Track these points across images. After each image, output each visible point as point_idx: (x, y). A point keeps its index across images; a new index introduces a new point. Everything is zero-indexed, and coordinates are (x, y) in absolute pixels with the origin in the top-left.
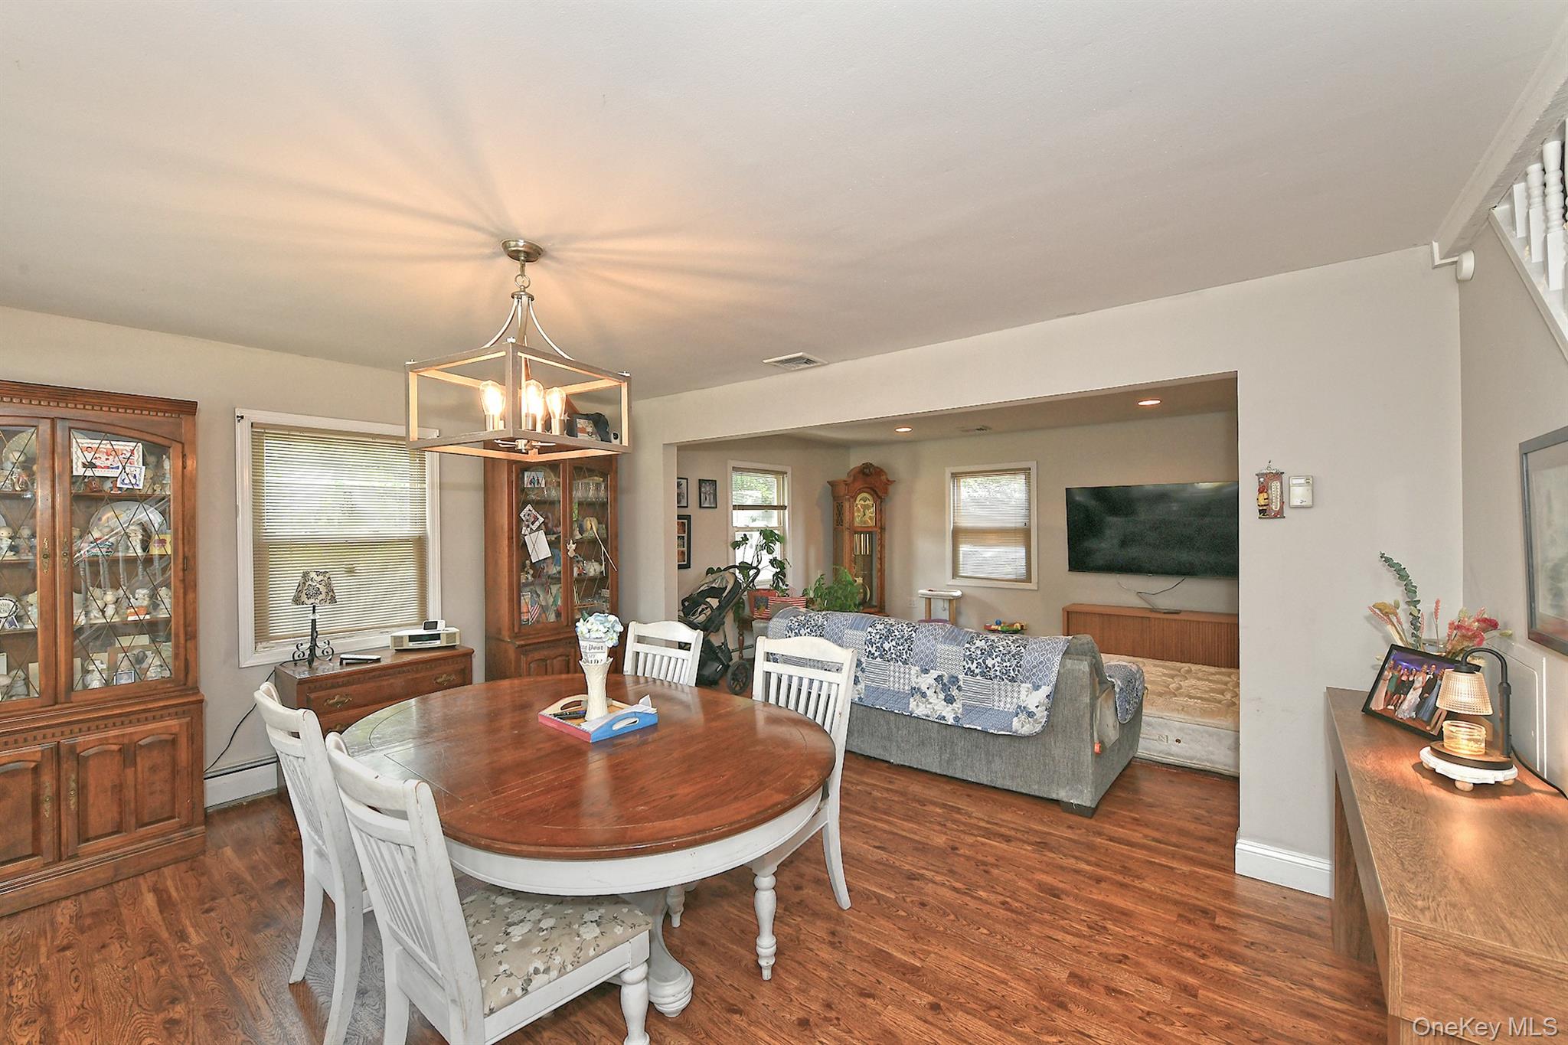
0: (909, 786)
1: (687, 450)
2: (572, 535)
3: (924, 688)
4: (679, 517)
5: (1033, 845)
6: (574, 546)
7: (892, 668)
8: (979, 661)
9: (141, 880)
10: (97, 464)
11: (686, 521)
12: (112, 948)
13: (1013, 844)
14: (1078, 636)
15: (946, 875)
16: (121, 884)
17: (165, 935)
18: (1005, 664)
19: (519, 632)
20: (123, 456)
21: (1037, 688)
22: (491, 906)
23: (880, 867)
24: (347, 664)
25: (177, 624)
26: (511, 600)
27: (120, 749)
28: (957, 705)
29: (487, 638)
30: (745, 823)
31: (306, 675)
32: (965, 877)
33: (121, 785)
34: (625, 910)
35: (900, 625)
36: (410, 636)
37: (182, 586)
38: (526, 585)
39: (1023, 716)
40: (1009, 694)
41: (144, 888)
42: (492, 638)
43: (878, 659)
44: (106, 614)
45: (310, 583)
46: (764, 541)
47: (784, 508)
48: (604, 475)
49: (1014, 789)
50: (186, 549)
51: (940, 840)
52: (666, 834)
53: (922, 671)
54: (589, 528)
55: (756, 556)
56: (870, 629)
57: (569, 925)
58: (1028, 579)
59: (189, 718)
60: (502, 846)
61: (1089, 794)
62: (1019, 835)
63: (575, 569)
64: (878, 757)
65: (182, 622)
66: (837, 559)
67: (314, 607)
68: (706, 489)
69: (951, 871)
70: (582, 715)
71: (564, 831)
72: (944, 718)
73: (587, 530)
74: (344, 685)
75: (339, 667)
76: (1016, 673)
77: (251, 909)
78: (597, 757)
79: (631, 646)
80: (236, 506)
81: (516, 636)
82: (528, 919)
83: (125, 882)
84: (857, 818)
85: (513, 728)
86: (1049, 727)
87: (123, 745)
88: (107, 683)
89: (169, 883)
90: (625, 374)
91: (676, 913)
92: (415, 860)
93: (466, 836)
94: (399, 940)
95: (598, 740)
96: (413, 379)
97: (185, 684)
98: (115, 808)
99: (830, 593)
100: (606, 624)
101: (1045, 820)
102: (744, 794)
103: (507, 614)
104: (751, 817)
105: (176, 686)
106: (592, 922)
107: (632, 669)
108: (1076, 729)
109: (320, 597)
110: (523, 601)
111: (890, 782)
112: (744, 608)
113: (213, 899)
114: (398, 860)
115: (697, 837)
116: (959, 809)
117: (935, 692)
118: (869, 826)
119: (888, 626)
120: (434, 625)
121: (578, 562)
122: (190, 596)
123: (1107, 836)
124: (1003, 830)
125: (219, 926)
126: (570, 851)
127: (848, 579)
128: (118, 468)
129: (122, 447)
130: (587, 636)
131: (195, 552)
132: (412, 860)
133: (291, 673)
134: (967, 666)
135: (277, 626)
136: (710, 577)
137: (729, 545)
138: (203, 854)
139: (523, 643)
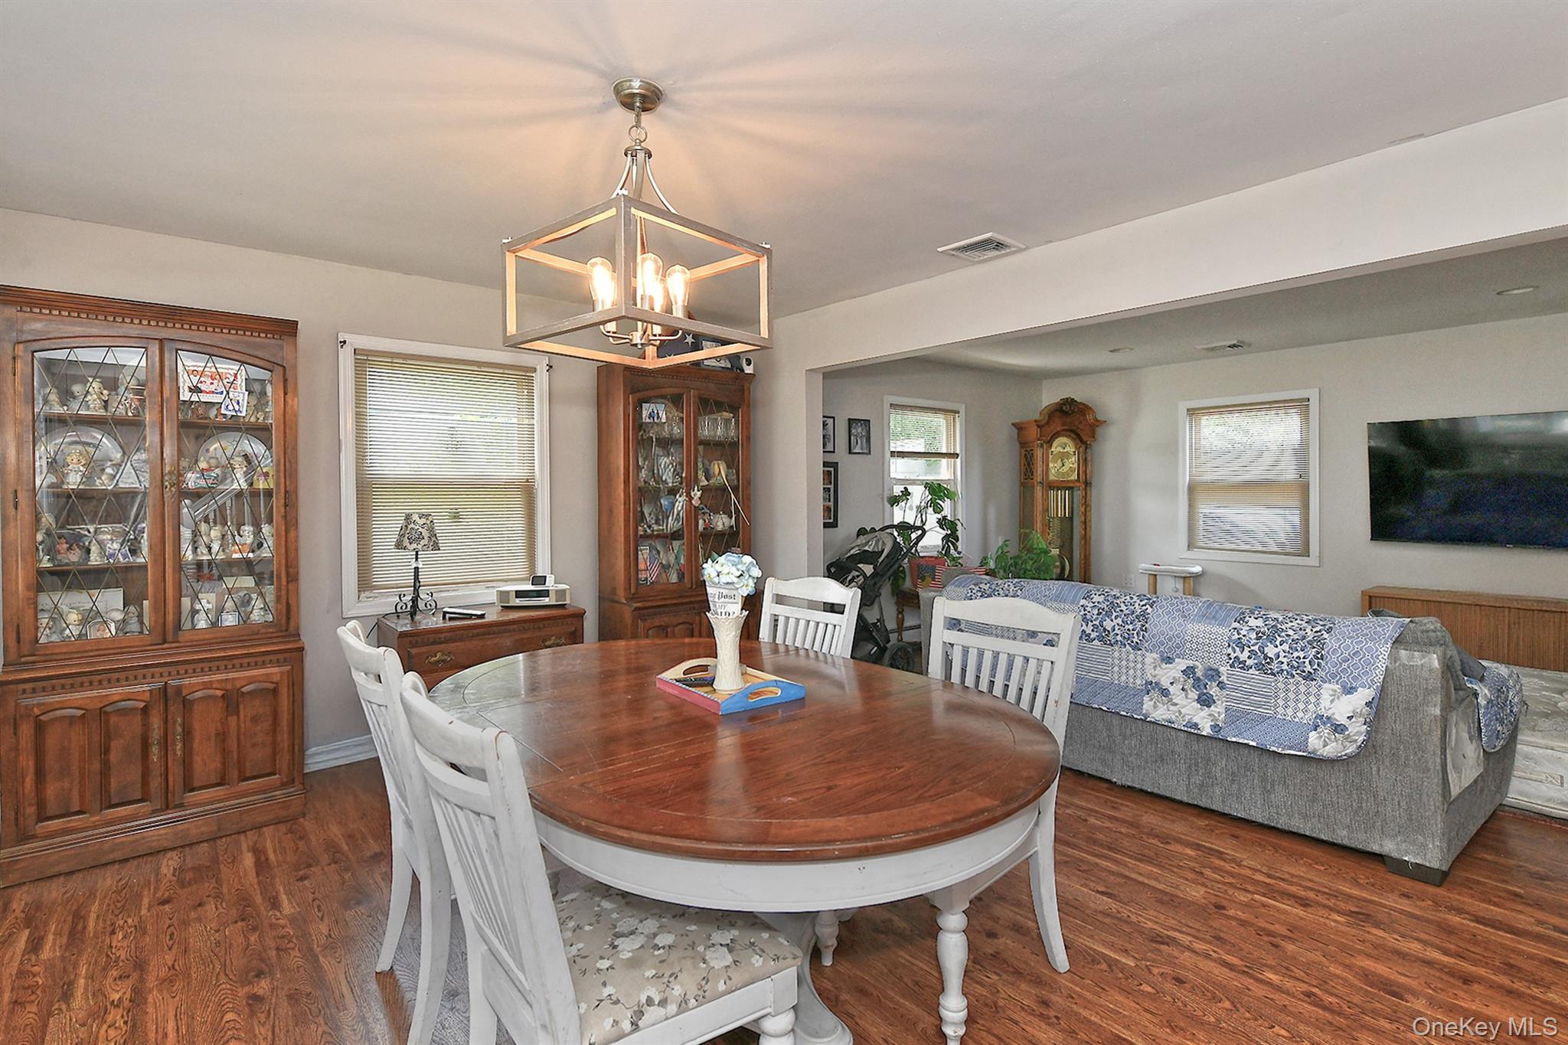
0: (1142, 816)
1: (834, 377)
2: (697, 480)
3: (1165, 683)
4: (825, 464)
5: (1346, 915)
6: (699, 494)
7: (1116, 654)
8: (1252, 648)
9: (242, 837)
10: (203, 388)
11: (832, 469)
12: (208, 907)
13: (1309, 910)
14: (1417, 619)
15: (1210, 943)
16: (224, 839)
17: (258, 899)
18: (1296, 654)
19: (636, 592)
20: (227, 380)
21: (1349, 690)
22: (596, 909)
23: (1107, 920)
24: (451, 619)
25: (279, 564)
26: (627, 555)
27: (223, 696)
28: (1219, 709)
29: (601, 599)
30: (936, 832)
31: (408, 628)
32: (1242, 950)
33: (224, 734)
34: (765, 935)
35: (1128, 597)
36: (516, 591)
37: (283, 522)
38: (646, 537)
39: (1326, 731)
40: (1302, 697)
41: (244, 846)
42: (605, 598)
43: (1096, 642)
44: (213, 551)
45: (412, 526)
46: (930, 497)
47: (955, 455)
48: (733, 409)
49: (1307, 834)
50: (288, 483)
51: (1196, 893)
52: (824, 836)
53: (1163, 660)
54: (717, 473)
55: (919, 515)
56: (1083, 602)
57: (693, 946)
58: (1306, 553)
59: (290, 667)
60: (607, 830)
61: (1437, 850)
62: (1321, 899)
63: (701, 522)
64: (1095, 774)
65: (284, 562)
66: (1025, 520)
67: (417, 554)
68: (858, 430)
69: (1219, 938)
70: (709, 682)
71: (687, 818)
72: (1195, 726)
73: (714, 476)
74: (446, 641)
75: (442, 621)
76: (1316, 666)
77: (344, 883)
78: (727, 733)
79: (768, 608)
80: (339, 440)
81: (632, 598)
82: (640, 930)
83: (228, 838)
84: (1070, 851)
85: (626, 693)
86: (1369, 748)
87: (227, 691)
88: (214, 624)
89: (269, 844)
90: (764, 245)
91: (827, 947)
92: (497, 835)
93: (564, 814)
94: (485, 939)
95: (728, 712)
96: (510, 260)
97: (287, 630)
98: (218, 758)
99: (1016, 564)
100: (739, 567)
101: (1362, 881)
102: (932, 792)
103: (623, 570)
104: (945, 824)
105: (277, 632)
106: (721, 945)
107: (769, 636)
108: (1415, 754)
109: (423, 542)
110: (640, 556)
111: (1113, 807)
112: (904, 579)
113: (309, 866)
114: (477, 834)
115: (869, 844)
116: (1222, 853)
117: (1183, 689)
118: (1088, 862)
119: (1109, 598)
120: (542, 580)
121: (704, 513)
122: (292, 534)
123: (1473, 915)
124: (1293, 889)
125: (311, 896)
126: (694, 845)
127: (1040, 546)
128: (222, 393)
129: (226, 371)
130: (716, 580)
131: (296, 487)
132: (493, 835)
133: (393, 625)
134: (1233, 656)
135: (379, 577)
136: (862, 539)
137: (885, 500)
138: (303, 817)
139: (639, 605)
